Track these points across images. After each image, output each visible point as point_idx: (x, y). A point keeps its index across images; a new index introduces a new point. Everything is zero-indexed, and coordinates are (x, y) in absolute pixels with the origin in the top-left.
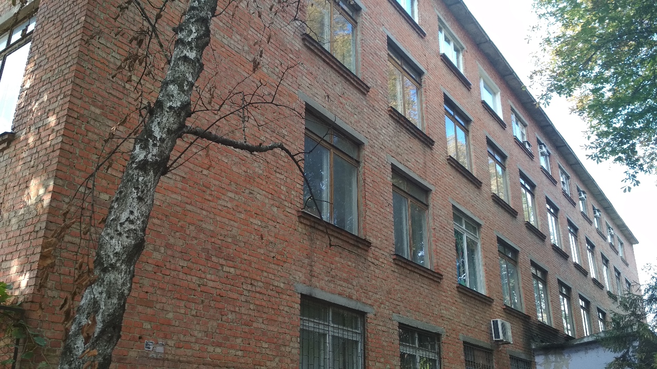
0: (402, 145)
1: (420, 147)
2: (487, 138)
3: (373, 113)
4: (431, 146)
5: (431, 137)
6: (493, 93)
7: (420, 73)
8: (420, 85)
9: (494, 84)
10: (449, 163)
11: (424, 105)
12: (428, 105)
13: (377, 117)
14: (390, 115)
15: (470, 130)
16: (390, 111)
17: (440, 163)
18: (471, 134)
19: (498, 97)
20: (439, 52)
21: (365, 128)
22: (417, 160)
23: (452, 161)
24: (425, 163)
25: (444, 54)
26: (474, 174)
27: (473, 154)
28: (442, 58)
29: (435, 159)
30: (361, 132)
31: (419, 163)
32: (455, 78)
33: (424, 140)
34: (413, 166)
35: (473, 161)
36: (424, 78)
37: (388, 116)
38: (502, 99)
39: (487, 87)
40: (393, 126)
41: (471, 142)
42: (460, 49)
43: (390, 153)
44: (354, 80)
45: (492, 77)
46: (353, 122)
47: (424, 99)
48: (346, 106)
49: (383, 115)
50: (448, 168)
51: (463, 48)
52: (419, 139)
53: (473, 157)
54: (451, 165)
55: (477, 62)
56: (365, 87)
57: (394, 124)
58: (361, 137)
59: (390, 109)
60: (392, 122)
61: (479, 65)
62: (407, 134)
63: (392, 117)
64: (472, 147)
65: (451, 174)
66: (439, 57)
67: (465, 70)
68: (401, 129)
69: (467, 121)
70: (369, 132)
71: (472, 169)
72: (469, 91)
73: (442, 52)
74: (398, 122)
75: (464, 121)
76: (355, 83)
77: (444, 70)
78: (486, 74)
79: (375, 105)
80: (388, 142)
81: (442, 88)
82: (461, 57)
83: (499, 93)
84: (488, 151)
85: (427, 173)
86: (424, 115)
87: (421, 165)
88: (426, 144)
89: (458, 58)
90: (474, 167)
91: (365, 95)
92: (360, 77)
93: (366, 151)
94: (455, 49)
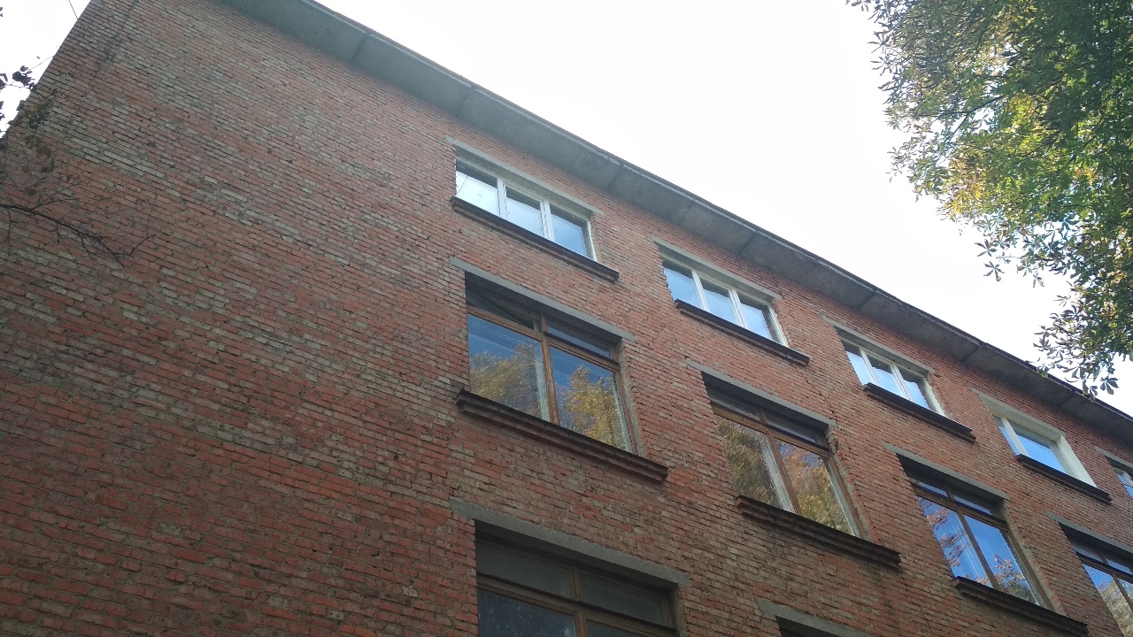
0: (801, 574)
1: (861, 571)
2: (1064, 527)
3: (692, 517)
4: (893, 565)
5: (887, 546)
6: (1052, 443)
7: (819, 429)
8: (828, 450)
9: (1041, 423)
10: (964, 594)
11: (850, 486)
12: (857, 482)
13: (707, 523)
14: (744, 515)
15: (1009, 520)
16: (740, 506)
17: (936, 598)
18: (1013, 528)
19: (1065, 448)
20: (858, 385)
21: (674, 550)
22: (858, 599)
23: (969, 589)
24: (887, 604)
25: (870, 385)
26: (1058, 609)
27: (1036, 568)
28: (868, 393)
29: (917, 591)
30: (663, 561)
31: (865, 605)
32: (923, 425)
33: (866, 555)
34: (849, 616)
35: (1043, 582)
36: (832, 435)
37: (741, 517)
38: (1074, 449)
39: (1022, 431)
40: (760, 536)
41: (1022, 543)
42: (921, 375)
43: (768, 595)
44: (618, 459)
45: (1029, 412)
46: (631, 542)
47: (844, 473)
48: (605, 513)
49: (724, 517)
50: (967, 607)
51: (925, 373)
52: (850, 553)
53: (1040, 575)
54: (974, 599)
55: (977, 391)
56: (651, 467)
57: (760, 530)
58: (667, 573)
59: (739, 501)
60: (756, 529)
61: (982, 395)
62: (812, 548)
63: (751, 517)
64: (1027, 553)
65: (980, 618)
66: (862, 393)
67: (947, 408)
68: (787, 539)
69: (994, 502)
70: (686, 558)
71: (1047, 601)
72: (972, 443)
73: (864, 382)
74: (776, 526)
75: (988, 507)
76: (623, 465)
77: (886, 415)
78: (1007, 408)
79: (693, 500)
80: (755, 571)
81: (889, 447)
82: (929, 389)
83: (1063, 438)
84: (1078, 554)
85: (901, 626)
86: (856, 505)
87: (874, 611)
88: (879, 563)
89: (924, 393)
90: (1050, 594)
91: (659, 483)
92: (642, 453)
93: (688, 600)
94: (908, 377)
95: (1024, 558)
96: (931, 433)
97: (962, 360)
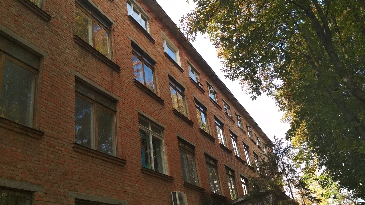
0: (88, 65)
1: (107, 70)
2: (169, 75)
3: (56, 36)
4: (117, 70)
5: (118, 65)
6: (175, 52)
7: (110, 24)
8: (110, 31)
9: (174, 45)
10: (135, 84)
11: (113, 44)
12: (116, 44)
13: (61, 40)
14: (75, 41)
15: (155, 68)
16: (75, 38)
17: (127, 83)
18: (156, 71)
19: (178, 54)
20: (127, 15)
21: (46, 45)
22: (104, 77)
23: (137, 83)
24: (112, 81)
25: (130, 16)
26: (159, 95)
27: (157, 83)
28: (129, 18)
29: (122, 80)
30: (40, 47)
31: (105, 80)
32: (142, 34)
33: (111, 65)
34: (99, 81)
35: (158, 88)
36: (113, 27)
37: (73, 42)
38: (180, 56)
39: (169, 46)
40: (78, 50)
41: (156, 76)
42: (147, 19)
43: (75, 68)
44: (34, 8)
45: (172, 41)
46: (30, 37)
47: (113, 40)
48: (23, 24)
49: (68, 40)
50: (135, 88)
51: (148, 19)
52: (106, 64)
53: (158, 85)
54: (138, 86)
55: (161, 30)
56: (45, 15)
57: (79, 48)
58: (41, 51)
59: (75, 37)
60: (77, 47)
61: (162, 31)
62: (94, 59)
63: (77, 43)
64: (157, 79)
65: (137, 92)
66: (127, 17)
67: (151, 31)
68: (87, 54)
69: (153, 62)
70: (49, 49)
71: (157, 93)
72: (154, 44)
73: (129, 14)
74: (84, 48)
75: (151, 63)
76: (35, 10)
77: (132, 27)
78: (167, 38)
79: (58, 31)
80: (73, 60)
81: (130, 37)
82: (148, 24)
83: (178, 52)
84: (170, 83)
85: (114, 88)
86: (113, 50)
87: (107, 82)
88: (113, 69)
89: (146, 25)
90: (158, 91)
91: (47, 21)
92: (44, 9)
93: (46, 62)
94: (143, 18)
95: (155, 80)
96: (143, 37)
97: (160, 19)
